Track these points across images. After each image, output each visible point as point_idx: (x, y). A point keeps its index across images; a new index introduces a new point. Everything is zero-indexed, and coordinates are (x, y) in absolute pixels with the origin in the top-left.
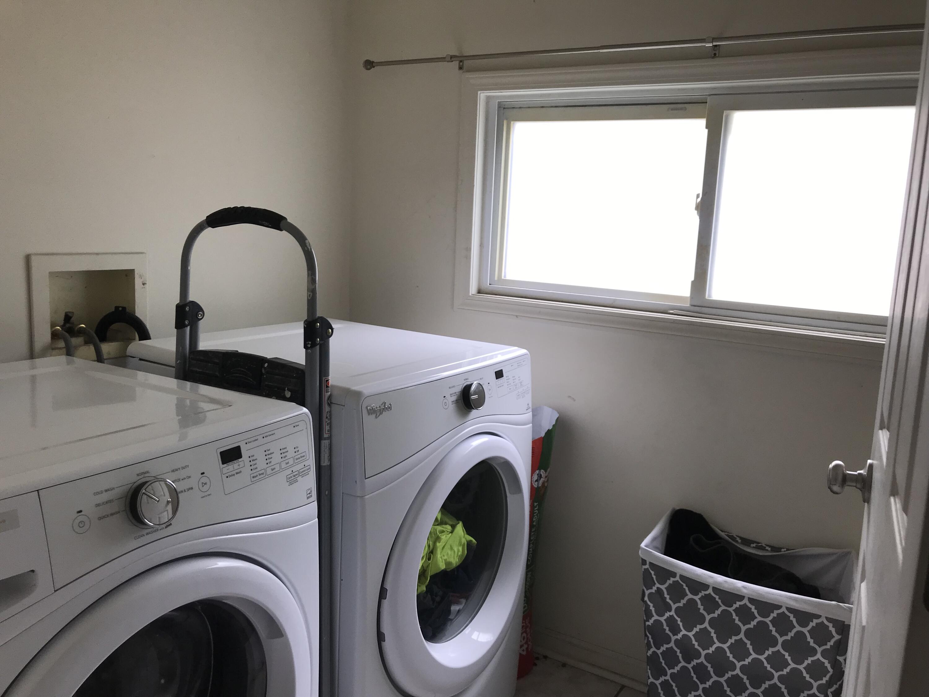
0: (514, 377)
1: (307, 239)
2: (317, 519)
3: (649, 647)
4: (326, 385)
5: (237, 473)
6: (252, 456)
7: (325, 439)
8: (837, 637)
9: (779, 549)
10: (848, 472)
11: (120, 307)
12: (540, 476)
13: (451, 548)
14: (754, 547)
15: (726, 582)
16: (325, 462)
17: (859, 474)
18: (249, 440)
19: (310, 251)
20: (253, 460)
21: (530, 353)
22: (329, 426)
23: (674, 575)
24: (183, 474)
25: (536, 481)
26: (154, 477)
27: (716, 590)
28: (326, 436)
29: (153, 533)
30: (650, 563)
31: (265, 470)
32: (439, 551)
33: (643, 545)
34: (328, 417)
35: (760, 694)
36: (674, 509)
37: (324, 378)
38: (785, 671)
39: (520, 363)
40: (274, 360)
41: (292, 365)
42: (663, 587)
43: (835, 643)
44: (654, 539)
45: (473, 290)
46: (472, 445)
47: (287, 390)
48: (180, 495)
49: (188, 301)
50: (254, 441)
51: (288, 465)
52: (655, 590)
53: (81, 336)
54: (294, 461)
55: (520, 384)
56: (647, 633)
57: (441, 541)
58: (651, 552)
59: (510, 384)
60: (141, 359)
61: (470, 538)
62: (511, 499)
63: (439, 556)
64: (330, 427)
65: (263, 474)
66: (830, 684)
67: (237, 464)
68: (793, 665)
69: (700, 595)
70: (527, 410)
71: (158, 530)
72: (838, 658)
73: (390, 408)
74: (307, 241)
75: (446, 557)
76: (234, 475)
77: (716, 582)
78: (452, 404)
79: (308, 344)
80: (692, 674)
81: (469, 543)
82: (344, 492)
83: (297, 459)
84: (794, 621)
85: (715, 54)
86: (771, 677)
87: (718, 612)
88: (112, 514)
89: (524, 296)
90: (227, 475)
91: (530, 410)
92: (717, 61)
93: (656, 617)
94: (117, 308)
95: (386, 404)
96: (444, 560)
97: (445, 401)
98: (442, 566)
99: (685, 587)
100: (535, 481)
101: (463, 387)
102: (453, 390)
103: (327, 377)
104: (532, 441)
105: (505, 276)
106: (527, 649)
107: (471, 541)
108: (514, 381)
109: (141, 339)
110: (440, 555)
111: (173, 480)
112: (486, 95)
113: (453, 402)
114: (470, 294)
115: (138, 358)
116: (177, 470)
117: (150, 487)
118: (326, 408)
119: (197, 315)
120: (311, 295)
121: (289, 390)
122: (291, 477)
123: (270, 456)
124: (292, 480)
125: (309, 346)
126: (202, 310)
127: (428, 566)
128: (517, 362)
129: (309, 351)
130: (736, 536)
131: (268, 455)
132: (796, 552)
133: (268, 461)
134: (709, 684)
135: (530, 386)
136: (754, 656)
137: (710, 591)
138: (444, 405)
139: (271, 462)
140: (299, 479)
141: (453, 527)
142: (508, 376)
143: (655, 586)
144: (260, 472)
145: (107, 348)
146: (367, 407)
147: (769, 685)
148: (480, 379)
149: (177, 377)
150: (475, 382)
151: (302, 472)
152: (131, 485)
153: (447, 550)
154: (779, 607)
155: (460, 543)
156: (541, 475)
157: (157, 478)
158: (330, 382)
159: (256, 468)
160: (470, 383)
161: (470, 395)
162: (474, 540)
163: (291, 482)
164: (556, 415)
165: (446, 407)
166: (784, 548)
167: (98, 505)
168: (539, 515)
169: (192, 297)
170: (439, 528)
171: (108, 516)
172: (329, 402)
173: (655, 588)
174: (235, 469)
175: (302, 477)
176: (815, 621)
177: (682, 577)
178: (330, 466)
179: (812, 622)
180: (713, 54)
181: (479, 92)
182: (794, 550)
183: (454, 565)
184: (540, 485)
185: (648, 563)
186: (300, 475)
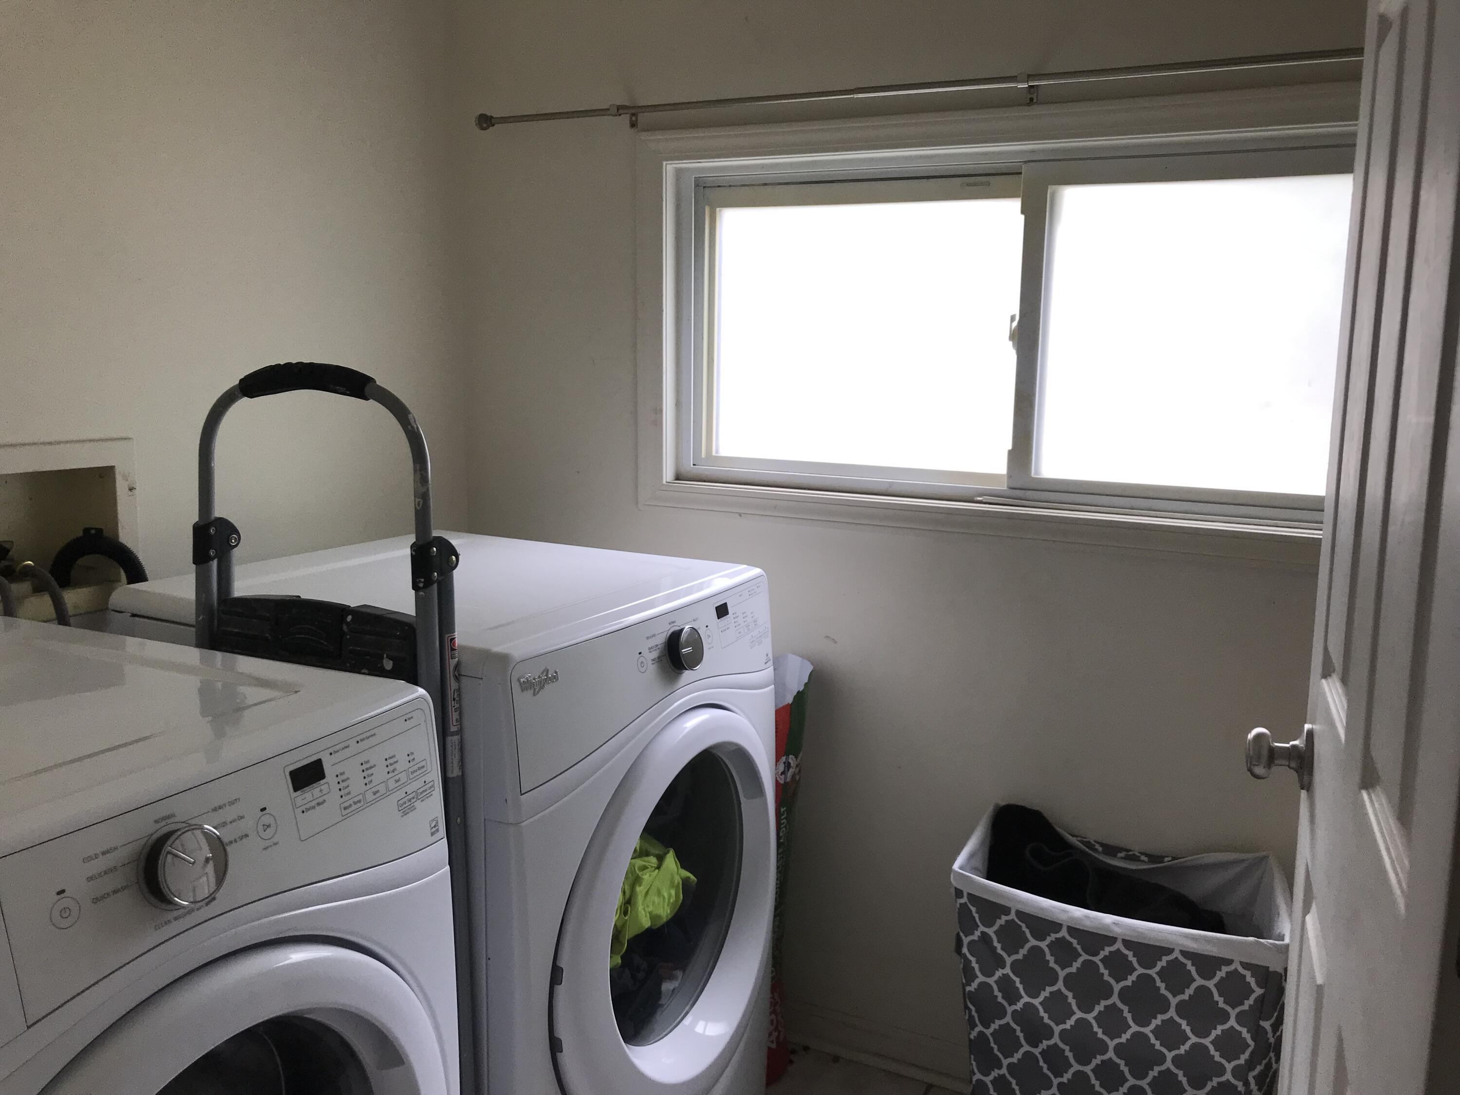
0: (745, 613)
1: (410, 413)
2: (448, 867)
3: (973, 1026)
4: (451, 647)
5: (319, 804)
6: (341, 774)
7: (453, 734)
8: (1259, 991)
9: (1158, 859)
10: (1276, 744)
11: (92, 529)
12: (788, 766)
13: (659, 893)
14: (1122, 858)
15: (1087, 917)
16: (454, 772)
17: (1293, 746)
18: (337, 748)
19: (416, 431)
20: (343, 781)
21: (766, 575)
22: (458, 712)
23: (1006, 910)
24: (229, 813)
25: (782, 773)
26: (184, 822)
27: (1073, 931)
28: (453, 729)
29: (185, 915)
30: (969, 894)
31: (364, 794)
32: (640, 898)
33: (956, 866)
34: (457, 699)
35: (1147, 1088)
36: (997, 805)
37: (447, 636)
38: (1183, 1049)
39: (753, 589)
40: (363, 610)
41: (391, 617)
42: (990, 931)
43: (1256, 1000)
44: (972, 856)
45: (668, 474)
46: (686, 728)
47: (387, 657)
48: (228, 848)
49: (213, 517)
50: (343, 749)
51: (398, 784)
52: (979, 936)
53: (28, 580)
54: (408, 776)
55: (753, 624)
56: (968, 1002)
57: (643, 884)
58: (970, 877)
59: (739, 625)
60: (134, 615)
61: (686, 874)
62: (747, 806)
63: (640, 908)
64: (461, 714)
65: (359, 801)
66: (1250, 1064)
67: (318, 789)
68: (1194, 1039)
69: (1049, 940)
70: (766, 663)
71: (193, 910)
72: (1262, 1023)
73: (555, 678)
74: (410, 416)
75: (650, 909)
76: (314, 807)
77: (1073, 919)
78: (652, 664)
79: (420, 582)
80: (1041, 1063)
81: (685, 882)
82: (486, 818)
83: (413, 773)
84: (1193, 970)
85: (1031, 99)
86: (1162, 1059)
87: (1077, 965)
88: (115, 892)
89: (749, 481)
90: (303, 808)
91: (771, 663)
92: (1036, 110)
93: (981, 978)
94: (87, 531)
95: (549, 673)
96: (649, 913)
97: (641, 659)
98: (646, 923)
99: (1024, 928)
100: (780, 774)
101: (668, 635)
102: (653, 642)
103: (452, 635)
104: (776, 711)
105: (717, 452)
106: (778, 1038)
107: (688, 878)
108: (745, 619)
109: (131, 581)
110: (642, 905)
111: (215, 825)
112: (676, 168)
113: (653, 660)
114: (664, 482)
115: (129, 612)
116: (220, 807)
117: (178, 841)
118: (452, 684)
119: (228, 540)
120: (421, 503)
121: (389, 657)
122: (405, 803)
123: (370, 772)
124: (406, 808)
125: (421, 585)
126: (236, 532)
127: (624, 925)
128: (749, 589)
129: (421, 593)
130: (1095, 842)
131: (367, 769)
132: (1185, 861)
133: (367, 781)
134: (1067, 1077)
135: (768, 625)
136: (1135, 1028)
137: (1064, 933)
138: (639, 666)
139: (371, 781)
140: (418, 804)
141: (661, 859)
142: (735, 613)
143: (979, 929)
144: (356, 799)
145: (73, 598)
146: (519, 680)
147: (1160, 1072)
148: (694, 620)
149: (200, 645)
150: (687, 627)
151: (421, 793)
152: (146, 839)
153: (653, 898)
154: (1169, 951)
155: (672, 885)
156: (789, 764)
157: (190, 825)
158: (456, 642)
159: (349, 793)
160: (679, 628)
161: (680, 648)
162: (692, 877)
163: (405, 811)
164: (810, 668)
165: (643, 670)
166: (1167, 857)
167: (90, 879)
168: (788, 828)
169: (219, 511)
170: (639, 862)
171: (108, 894)
172: (457, 675)
173: (977, 933)
174: (315, 798)
175: (422, 801)
176: (1225, 969)
177: (1019, 913)
178: (463, 778)
179: (1220, 970)
180: (1028, 99)
181: (664, 163)
182: (1184, 858)
183: (665, 920)
184: (788, 780)
185: (965, 894)
186: (419, 797)
